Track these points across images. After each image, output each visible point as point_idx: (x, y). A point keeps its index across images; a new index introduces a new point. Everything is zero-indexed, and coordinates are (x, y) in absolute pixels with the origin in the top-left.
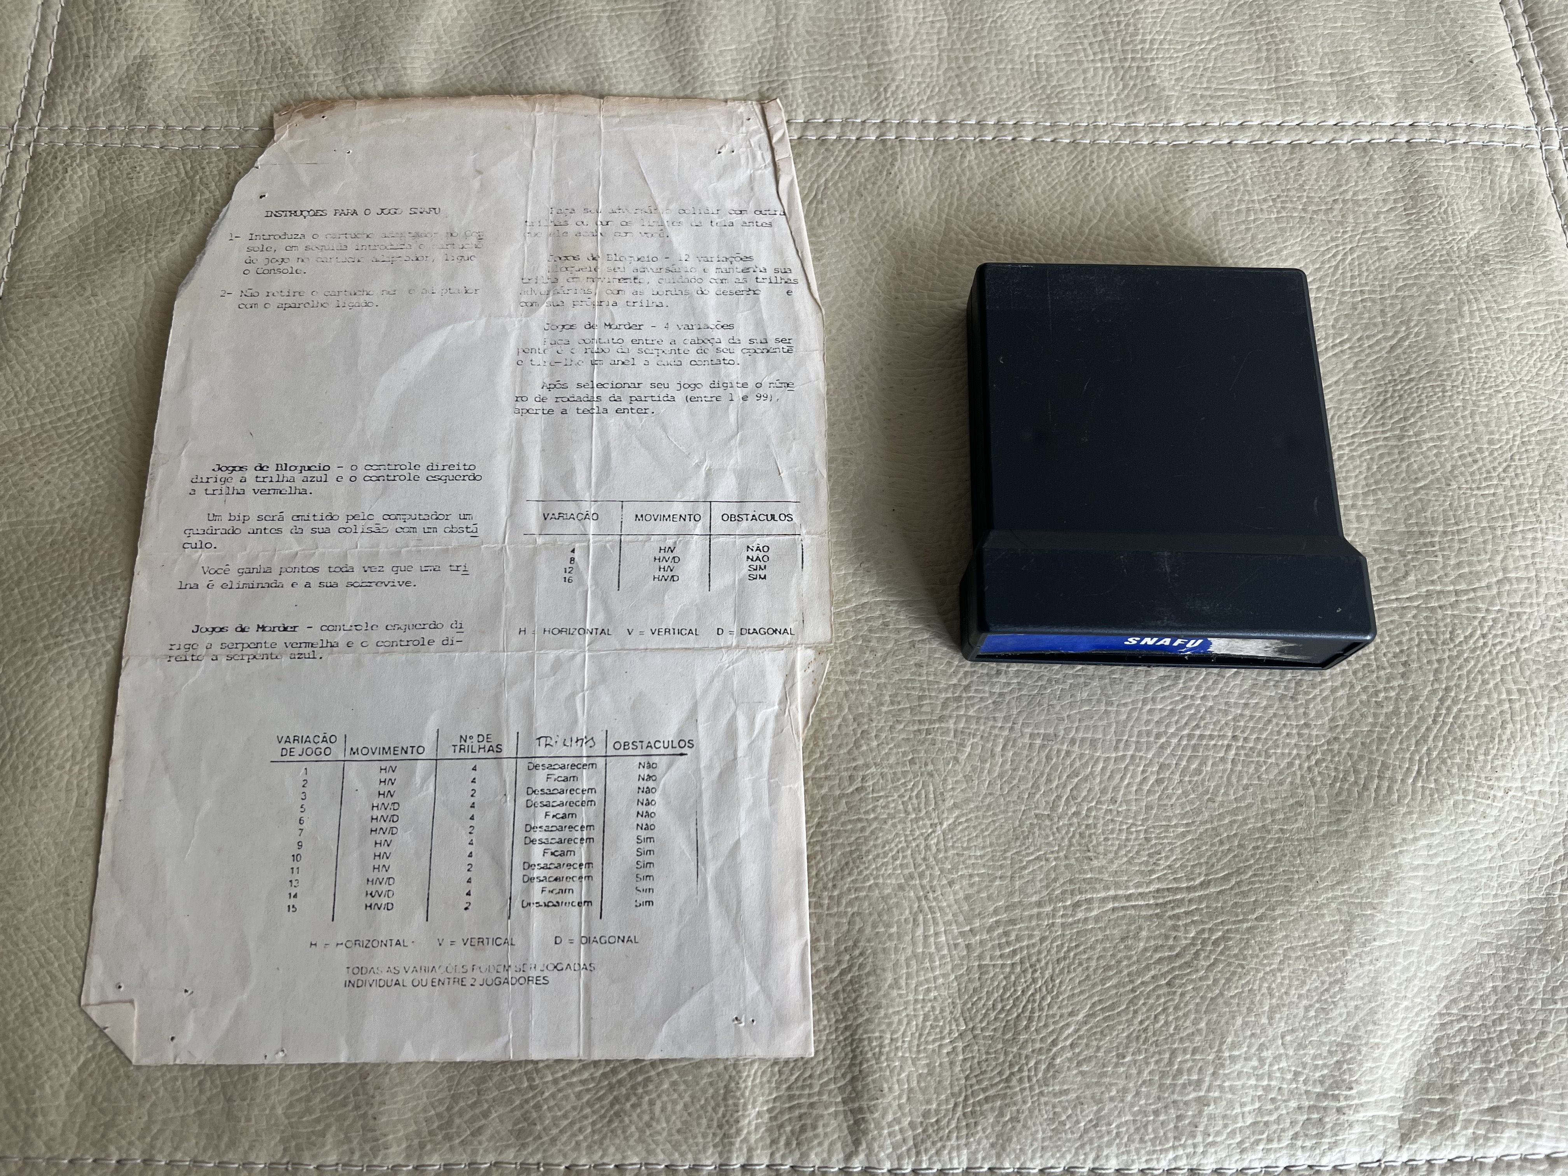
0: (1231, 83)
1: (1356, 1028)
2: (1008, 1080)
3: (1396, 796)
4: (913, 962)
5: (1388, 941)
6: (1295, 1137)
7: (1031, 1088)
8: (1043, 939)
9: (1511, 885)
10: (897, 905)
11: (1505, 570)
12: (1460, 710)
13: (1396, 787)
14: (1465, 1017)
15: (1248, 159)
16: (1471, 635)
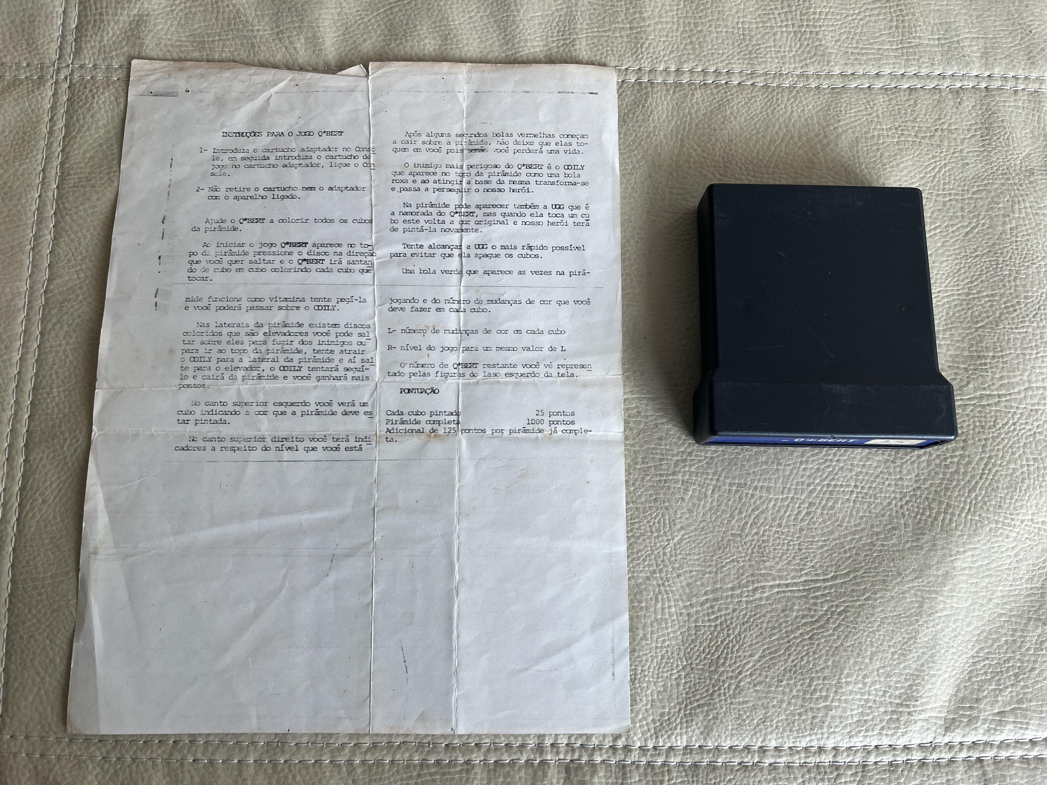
0: (871, 44)
1: (922, 665)
2: (712, 695)
3: (954, 525)
4: (655, 624)
5: (945, 613)
6: (882, 728)
7: (726, 700)
8: (734, 610)
9: (1021, 579)
10: (646, 589)
11: (1029, 382)
12: (997, 471)
13: (955, 519)
14: (988, 658)
15: (881, 98)
16: (1007, 423)
